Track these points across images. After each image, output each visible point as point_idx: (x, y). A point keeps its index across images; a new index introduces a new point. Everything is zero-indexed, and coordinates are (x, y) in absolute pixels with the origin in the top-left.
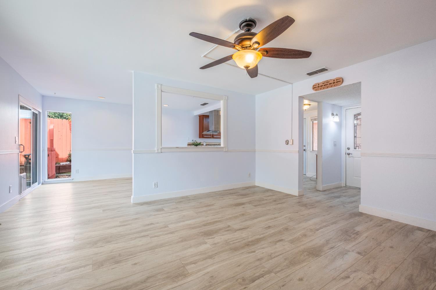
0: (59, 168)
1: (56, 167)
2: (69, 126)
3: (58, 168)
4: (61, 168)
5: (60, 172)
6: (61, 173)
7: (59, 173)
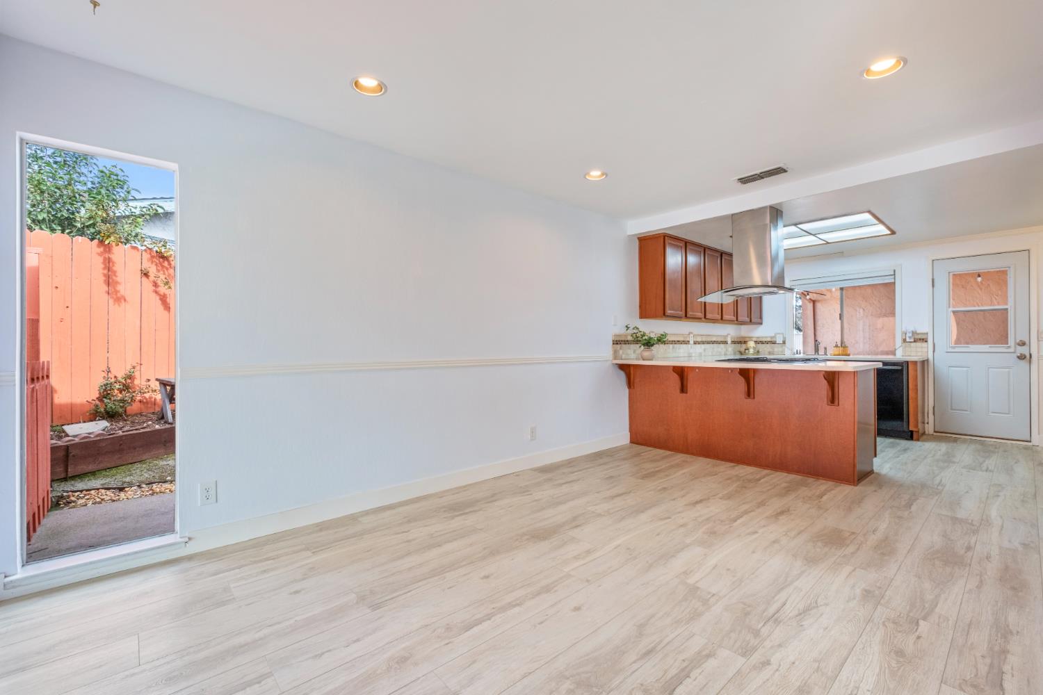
0: (67, 456)
1: (54, 449)
2: (102, 266)
3: (61, 454)
4: (73, 452)
5: (71, 471)
6: (74, 478)
7: (65, 479)
